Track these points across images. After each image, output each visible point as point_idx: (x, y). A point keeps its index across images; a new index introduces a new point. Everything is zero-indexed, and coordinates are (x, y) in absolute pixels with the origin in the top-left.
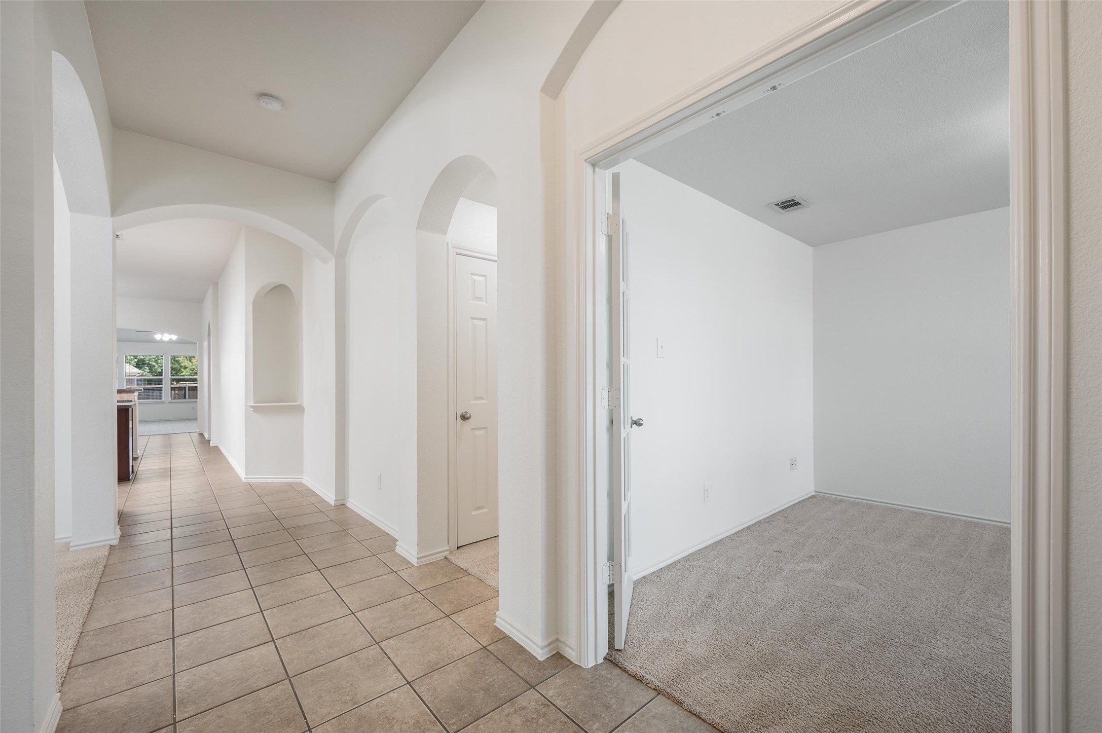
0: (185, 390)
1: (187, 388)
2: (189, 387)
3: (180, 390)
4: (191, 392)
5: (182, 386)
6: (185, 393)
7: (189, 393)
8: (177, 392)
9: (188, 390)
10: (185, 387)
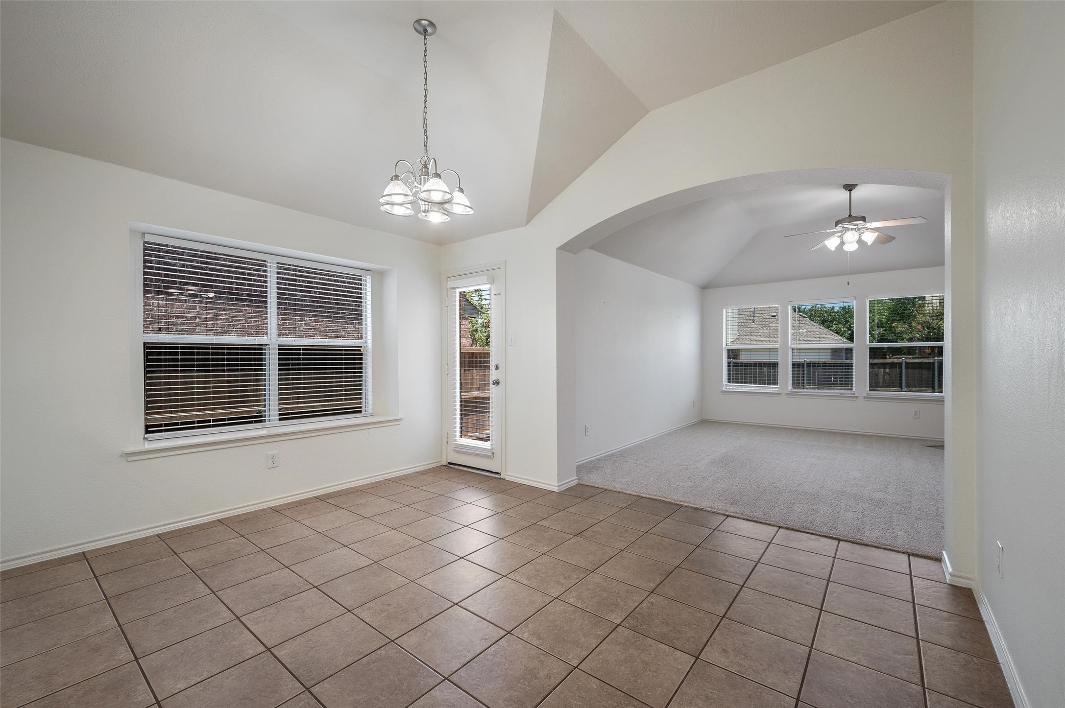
0: (900, 367)
1: (904, 365)
2: (907, 364)
3: (893, 368)
4: (910, 371)
5: (896, 361)
6: (901, 374)
7: (907, 373)
8: (887, 370)
9: (906, 368)
10: (901, 364)
